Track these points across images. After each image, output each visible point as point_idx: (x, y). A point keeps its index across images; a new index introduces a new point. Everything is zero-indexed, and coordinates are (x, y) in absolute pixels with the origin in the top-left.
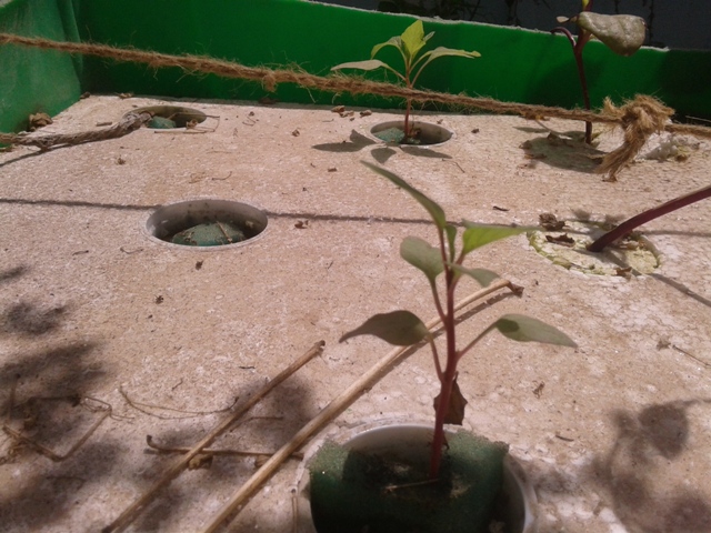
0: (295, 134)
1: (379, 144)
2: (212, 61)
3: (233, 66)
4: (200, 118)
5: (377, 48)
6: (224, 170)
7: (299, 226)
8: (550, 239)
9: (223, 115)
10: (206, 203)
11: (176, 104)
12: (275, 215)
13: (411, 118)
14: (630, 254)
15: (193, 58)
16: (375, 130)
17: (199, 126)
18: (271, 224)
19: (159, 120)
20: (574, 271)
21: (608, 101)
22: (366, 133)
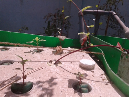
0: (22, 51)
1: (33, 52)
2: (8, 43)
3: (11, 43)
4: (9, 49)
5: (33, 40)
6: (10, 56)
7: (18, 62)
8: (50, 63)
9: (12, 49)
10: (7, 60)
11: (6, 47)
12: (16, 61)
13: (38, 48)
14: (59, 64)
15: (6, 43)
16: (34, 50)
17: (9, 50)
18: (15, 62)
19: (3, 49)
20: (51, 66)
21: (57, 47)
22: (32, 50)
